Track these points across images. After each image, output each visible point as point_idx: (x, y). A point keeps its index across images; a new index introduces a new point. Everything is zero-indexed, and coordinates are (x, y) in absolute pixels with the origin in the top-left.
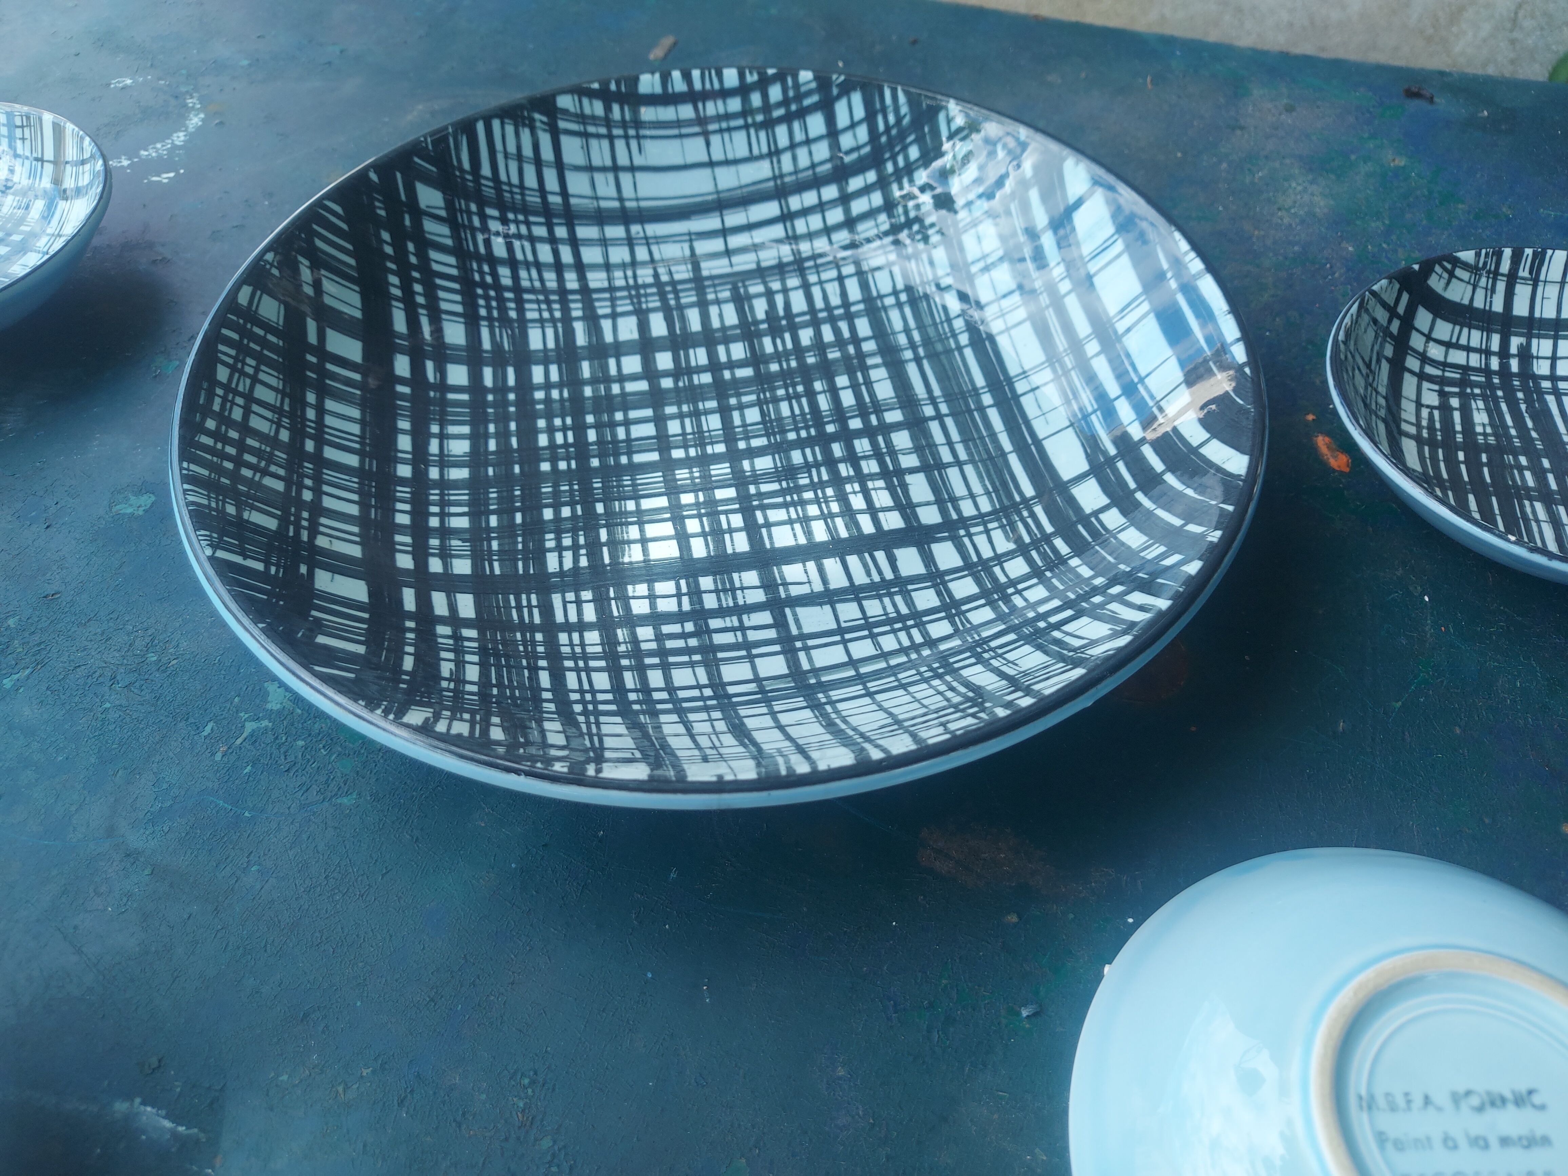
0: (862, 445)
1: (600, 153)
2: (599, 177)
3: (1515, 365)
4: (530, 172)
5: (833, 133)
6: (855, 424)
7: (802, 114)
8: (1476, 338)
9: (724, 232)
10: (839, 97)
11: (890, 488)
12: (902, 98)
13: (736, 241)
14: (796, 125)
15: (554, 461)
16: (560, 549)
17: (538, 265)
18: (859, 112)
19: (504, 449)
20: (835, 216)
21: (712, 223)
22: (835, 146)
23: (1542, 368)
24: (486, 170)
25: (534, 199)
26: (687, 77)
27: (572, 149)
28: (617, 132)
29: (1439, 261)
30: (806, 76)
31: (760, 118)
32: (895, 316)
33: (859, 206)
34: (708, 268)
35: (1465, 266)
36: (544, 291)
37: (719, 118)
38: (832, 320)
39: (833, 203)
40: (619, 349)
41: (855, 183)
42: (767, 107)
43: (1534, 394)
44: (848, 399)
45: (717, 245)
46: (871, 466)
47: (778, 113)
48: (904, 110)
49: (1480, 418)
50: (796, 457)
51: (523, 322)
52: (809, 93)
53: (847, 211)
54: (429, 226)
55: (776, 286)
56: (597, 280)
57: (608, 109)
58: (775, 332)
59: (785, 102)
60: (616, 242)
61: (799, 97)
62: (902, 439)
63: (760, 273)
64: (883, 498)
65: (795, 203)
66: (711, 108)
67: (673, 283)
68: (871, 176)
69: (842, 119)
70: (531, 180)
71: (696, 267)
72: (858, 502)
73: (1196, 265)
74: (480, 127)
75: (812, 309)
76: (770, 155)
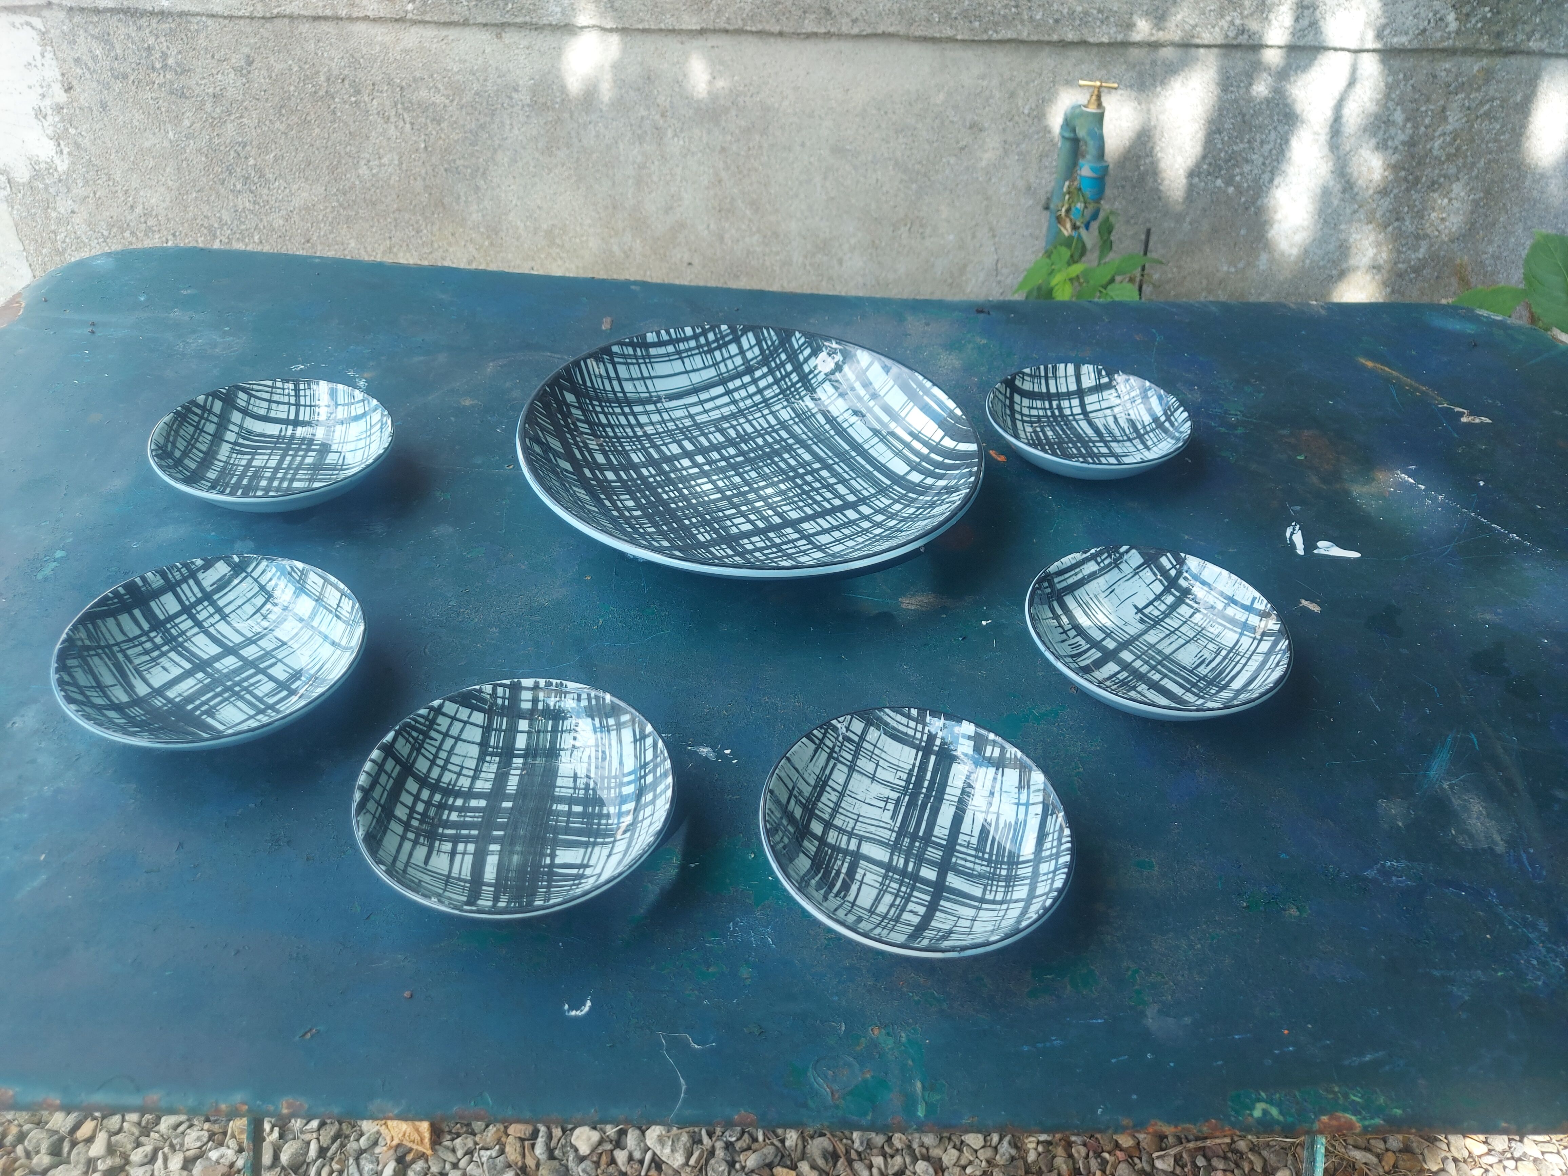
0: (809, 478)
1: (635, 372)
2: (636, 382)
3: (1057, 412)
4: (606, 382)
5: (742, 352)
6: (801, 471)
7: (726, 345)
8: (1039, 404)
9: (701, 403)
10: (742, 335)
11: (829, 491)
12: (772, 333)
13: (708, 406)
14: (724, 350)
15: (676, 503)
16: (700, 533)
17: (622, 426)
18: (753, 341)
19: (649, 502)
20: (752, 389)
21: (693, 399)
22: (744, 357)
23: (1067, 412)
24: (589, 384)
25: (611, 396)
26: (668, 333)
27: (622, 371)
28: (641, 361)
29: (1017, 374)
30: (724, 327)
31: (706, 348)
32: (796, 427)
33: (762, 384)
34: (699, 419)
35: (1028, 375)
36: (628, 437)
37: (686, 350)
38: (769, 434)
39: (750, 384)
40: (676, 457)
41: (758, 374)
42: (708, 343)
43: (1067, 423)
44: (792, 462)
45: (699, 409)
46: (817, 485)
47: (714, 345)
48: (775, 338)
49: (1050, 433)
50: (782, 486)
51: (626, 452)
52: (727, 335)
53: (757, 386)
54: (574, 411)
55: (735, 423)
56: (650, 430)
57: (635, 351)
58: (746, 442)
59: (717, 340)
60: (653, 412)
61: (723, 337)
62: (825, 473)
63: (724, 418)
64: (829, 495)
65: (731, 386)
66: (682, 346)
67: (687, 428)
68: (765, 369)
69: (745, 345)
70: (608, 388)
71: (694, 420)
72: (819, 498)
73: (928, 384)
74: (582, 363)
75: (756, 430)
76: (714, 365)
